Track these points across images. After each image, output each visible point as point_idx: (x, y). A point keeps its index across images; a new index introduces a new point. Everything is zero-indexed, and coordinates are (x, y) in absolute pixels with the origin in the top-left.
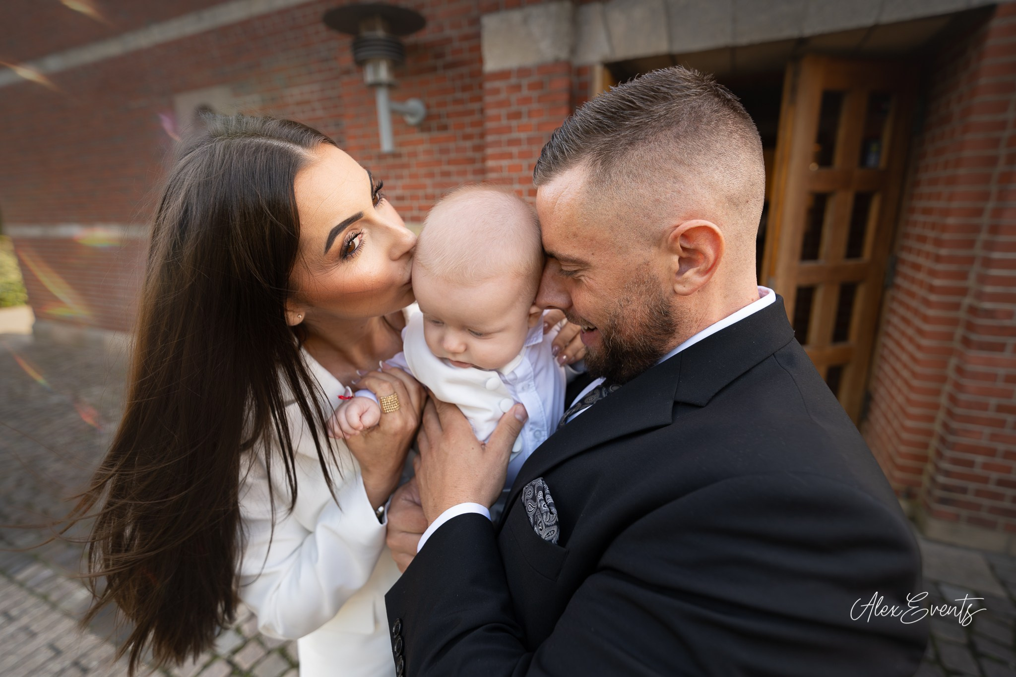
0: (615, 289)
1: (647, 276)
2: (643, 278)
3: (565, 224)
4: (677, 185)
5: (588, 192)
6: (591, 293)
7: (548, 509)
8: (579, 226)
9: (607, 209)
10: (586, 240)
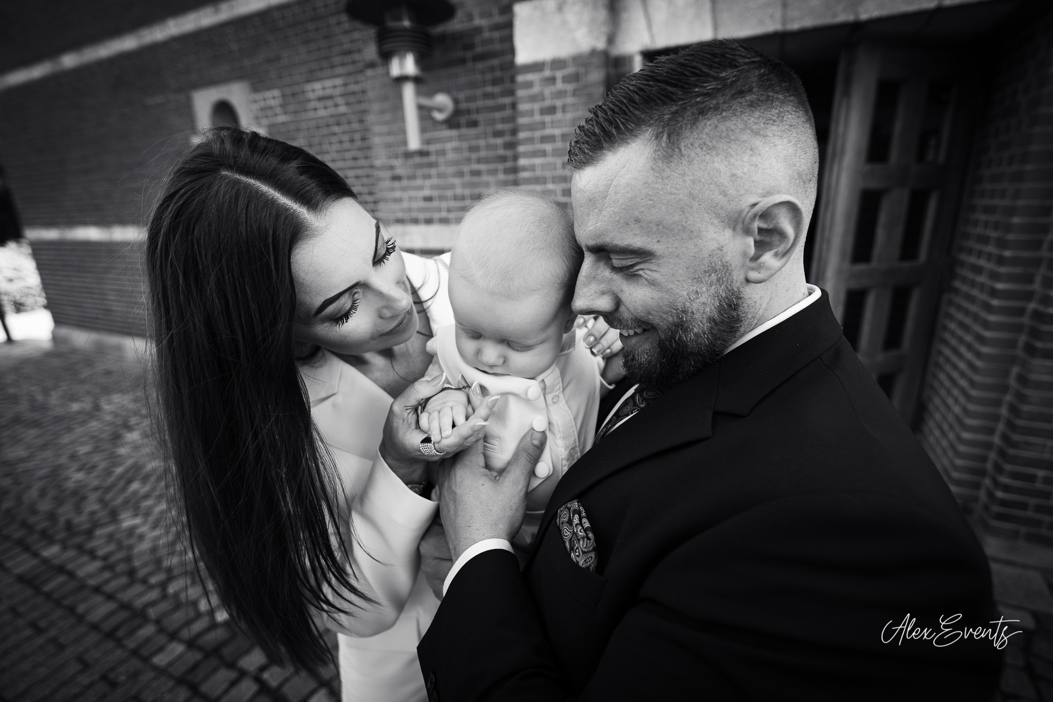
0: (684, 280)
1: (720, 263)
2: (715, 265)
3: (624, 208)
4: (754, 158)
5: (653, 169)
6: (654, 288)
7: (585, 534)
8: (642, 209)
9: (678, 186)
10: (651, 226)
